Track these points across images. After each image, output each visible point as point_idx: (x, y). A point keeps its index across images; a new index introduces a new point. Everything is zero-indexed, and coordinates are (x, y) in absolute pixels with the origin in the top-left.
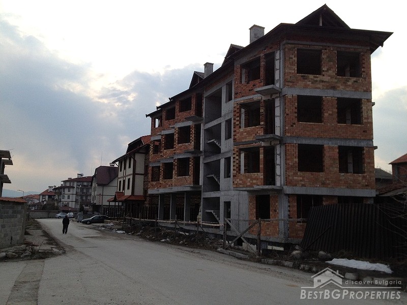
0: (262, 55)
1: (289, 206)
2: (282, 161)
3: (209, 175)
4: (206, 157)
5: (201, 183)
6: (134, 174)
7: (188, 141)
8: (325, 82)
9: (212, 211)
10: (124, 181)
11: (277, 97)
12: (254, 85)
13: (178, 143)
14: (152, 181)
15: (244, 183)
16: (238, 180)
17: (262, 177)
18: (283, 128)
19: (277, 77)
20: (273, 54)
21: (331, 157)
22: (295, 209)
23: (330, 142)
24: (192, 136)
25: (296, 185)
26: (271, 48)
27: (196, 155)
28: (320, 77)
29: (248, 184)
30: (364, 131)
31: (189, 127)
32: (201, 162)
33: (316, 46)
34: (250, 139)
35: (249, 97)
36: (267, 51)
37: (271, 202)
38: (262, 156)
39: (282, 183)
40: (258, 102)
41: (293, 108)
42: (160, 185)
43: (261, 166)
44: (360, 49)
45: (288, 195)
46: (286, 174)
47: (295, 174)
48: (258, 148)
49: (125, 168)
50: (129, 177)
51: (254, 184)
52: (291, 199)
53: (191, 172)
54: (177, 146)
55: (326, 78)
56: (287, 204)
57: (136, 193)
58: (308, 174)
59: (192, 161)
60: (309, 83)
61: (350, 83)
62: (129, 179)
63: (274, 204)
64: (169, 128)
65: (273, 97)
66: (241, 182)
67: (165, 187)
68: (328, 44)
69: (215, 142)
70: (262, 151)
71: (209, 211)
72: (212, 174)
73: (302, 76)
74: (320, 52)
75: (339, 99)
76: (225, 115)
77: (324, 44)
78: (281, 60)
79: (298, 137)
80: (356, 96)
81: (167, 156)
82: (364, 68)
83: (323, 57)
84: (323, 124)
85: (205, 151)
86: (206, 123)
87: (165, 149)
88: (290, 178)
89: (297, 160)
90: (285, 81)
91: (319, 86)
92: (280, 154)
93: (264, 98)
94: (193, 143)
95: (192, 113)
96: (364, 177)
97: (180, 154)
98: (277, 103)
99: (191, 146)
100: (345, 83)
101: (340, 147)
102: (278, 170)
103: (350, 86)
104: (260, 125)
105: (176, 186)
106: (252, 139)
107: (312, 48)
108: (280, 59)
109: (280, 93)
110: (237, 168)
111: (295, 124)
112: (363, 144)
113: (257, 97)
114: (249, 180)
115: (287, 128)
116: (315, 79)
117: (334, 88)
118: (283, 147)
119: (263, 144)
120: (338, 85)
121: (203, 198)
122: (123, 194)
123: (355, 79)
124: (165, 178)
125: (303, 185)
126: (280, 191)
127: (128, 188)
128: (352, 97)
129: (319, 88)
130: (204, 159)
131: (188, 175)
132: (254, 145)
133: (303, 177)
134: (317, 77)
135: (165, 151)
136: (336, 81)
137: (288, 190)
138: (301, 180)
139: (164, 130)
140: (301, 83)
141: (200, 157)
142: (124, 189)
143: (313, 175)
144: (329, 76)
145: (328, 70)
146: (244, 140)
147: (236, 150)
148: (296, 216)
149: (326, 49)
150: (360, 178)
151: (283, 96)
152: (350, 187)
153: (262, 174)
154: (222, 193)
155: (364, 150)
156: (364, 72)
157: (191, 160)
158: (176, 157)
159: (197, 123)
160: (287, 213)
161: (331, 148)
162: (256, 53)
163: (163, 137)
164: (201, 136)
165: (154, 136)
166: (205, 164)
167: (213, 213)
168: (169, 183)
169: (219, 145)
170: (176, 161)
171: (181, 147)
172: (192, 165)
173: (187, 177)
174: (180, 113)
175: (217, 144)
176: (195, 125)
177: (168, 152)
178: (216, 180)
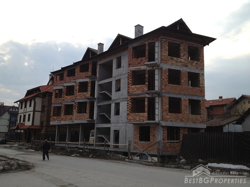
0: (147, 43)
1: (163, 133)
2: (159, 106)
3: (100, 113)
4: (99, 102)
5: (95, 117)
6: (34, 111)
7: (86, 91)
8: (182, 62)
9: (103, 136)
10: (25, 116)
11: (156, 69)
12: (141, 61)
13: (79, 92)
14: (53, 116)
15: (135, 119)
17: (147, 115)
18: (160, 87)
19: (156, 57)
20: (154, 43)
21: (185, 105)
22: (166, 135)
23: (184, 97)
24: (89, 88)
25: (167, 121)
26: (152, 40)
27: (92, 100)
28: (179, 60)
29: (137, 119)
30: (201, 92)
31: (87, 82)
32: (95, 105)
33: (178, 41)
34: (139, 92)
35: (138, 67)
36: (150, 41)
37: (151, 130)
38: (146, 103)
39: (160, 119)
40: (144, 71)
41: (166, 76)
43: (146, 109)
44: (199, 46)
45: (163, 127)
46: (162, 114)
47: (167, 114)
48: (144, 98)
49: (25, 107)
51: (141, 119)
52: (164, 129)
53: (88, 111)
54: (77, 93)
55: (183, 60)
56: (162, 132)
57: (35, 124)
58: (173, 115)
59: (89, 104)
60: (174, 62)
61: (194, 64)
62: (29, 115)
63: (153, 132)
64: (70, 82)
65: (154, 68)
66: (132, 118)
67: (65, 120)
68: (184, 41)
69: (106, 93)
70: (146, 100)
71: (101, 136)
72: (104, 113)
73: (171, 58)
74: (179, 45)
75: (189, 73)
76: (115, 77)
77: (182, 41)
78: (159, 47)
79: (169, 93)
80: (197, 72)
81: (67, 100)
82: (201, 56)
83: (181, 48)
84: (181, 86)
85: (98, 98)
86: (99, 81)
87: (66, 95)
88: (165, 116)
89: (168, 106)
90: (162, 59)
91: (179, 64)
92: (158, 103)
93: (148, 69)
94: (89, 92)
95: (89, 73)
96: (201, 117)
97: (80, 99)
98: (156, 72)
99: (88, 94)
100: (192, 64)
101: (189, 100)
102: (157, 112)
103: (194, 66)
104: (145, 84)
105: (76, 119)
106: (140, 93)
107: (175, 42)
108: (158, 46)
109: (158, 66)
110: (130, 109)
111: (167, 85)
112: (200, 99)
113: (143, 68)
114: (138, 117)
115: (163, 87)
116: (177, 60)
117: (186, 66)
118: (160, 99)
119: (147, 96)
120: (189, 64)
121: (97, 128)
123: (196, 62)
124: (65, 114)
125: (171, 121)
126: (158, 124)
127: (29, 120)
128: (195, 72)
129: (179, 66)
130: (97, 103)
131: (85, 113)
132: (141, 96)
133: (171, 116)
134: (178, 59)
135: (66, 97)
136: (187, 62)
137: (164, 124)
138: (170, 118)
139: (66, 83)
140: (170, 62)
141: (94, 102)
142: (24, 120)
143: (176, 115)
144: (184, 59)
145: (183, 56)
146: (134, 93)
147: (129, 98)
148: (167, 139)
149: (182, 44)
150: (199, 118)
151: (160, 68)
152: (194, 122)
153: (147, 114)
154: (113, 125)
155: (200, 102)
156: (201, 58)
157: (87, 103)
160: (162, 137)
161: (185, 100)
162: (143, 42)
163: (65, 88)
164: (96, 88)
165: (56, 86)
166: (98, 106)
167: (103, 137)
168: (69, 118)
169: (109, 95)
170: (77, 103)
171: (80, 94)
172: (89, 107)
173: (85, 114)
174: (80, 73)
175: (108, 94)
176: (91, 81)
177: (69, 97)
178: (107, 117)
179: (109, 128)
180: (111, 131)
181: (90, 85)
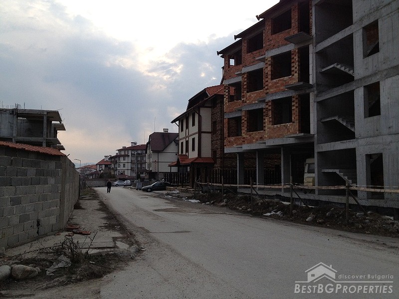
3: (324, 118)
4: (320, 93)
5: (313, 129)
6: (200, 132)
7: (289, 73)
9: (337, 171)
10: (187, 142)
13: (272, 79)
14: (229, 136)
24: (295, 66)
27: (302, 92)
31: (288, 54)
32: (311, 101)
42: (243, 140)
49: (187, 127)
50: (193, 137)
53: (295, 117)
54: (269, 82)
57: (203, 155)
59: (297, 101)
62: (193, 139)
64: (253, 63)
67: (250, 142)
71: (331, 171)
72: (334, 116)
81: (252, 100)
85: (318, 85)
86: (317, 43)
87: (247, 92)
94: (296, 75)
95: (294, 31)
97: (276, 93)
99: (294, 79)
105: (270, 138)
121: (319, 153)
122: (186, 157)
127: (193, 149)
130: (317, 96)
131: (290, 121)
135: (248, 94)
139: (246, 66)
141: (308, 95)
142: (187, 151)
154: (361, 142)
157: (293, 99)
158: (270, 98)
159: (302, 45)
163: (245, 76)
166: (318, 102)
167: (338, 173)
168: (257, 136)
169: (347, 70)
170: (270, 104)
171: (276, 83)
172: (296, 107)
173: (288, 124)
174: (274, 36)
175: (343, 69)
176: (298, 49)
177: (253, 94)
178: (344, 124)
179: (353, 151)
180: (358, 159)
181: (296, 58)
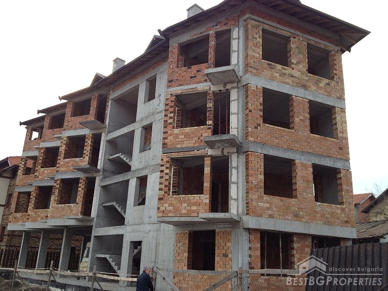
0: (212, 32)
1: (250, 248)
2: (240, 178)
3: (106, 202)
5: (94, 213)
7: (81, 155)
8: (295, 77)
9: (107, 256)
11: (233, 88)
12: (198, 71)
13: (65, 158)
14: (15, 212)
15: (177, 210)
16: (167, 205)
17: (207, 201)
18: (243, 131)
19: (234, 59)
20: (229, 31)
21: (303, 179)
22: (258, 253)
23: (303, 157)
24: (87, 150)
25: (261, 216)
26: (225, 24)
27: (90, 175)
28: (288, 71)
29: (184, 211)
30: (340, 148)
31: (83, 137)
32: (97, 184)
33: (285, 31)
34: (190, 144)
36: (220, 28)
37: (219, 241)
38: (207, 170)
39: (240, 211)
40: (205, 94)
41: (257, 103)
42: (28, 217)
43: (207, 185)
44: (331, 47)
45: (249, 230)
46: (247, 196)
47: (260, 198)
48: (202, 158)
51: (193, 211)
52: (252, 237)
53: (80, 198)
54: (61, 161)
55: (296, 73)
56: (247, 245)
58: (276, 200)
59: (84, 183)
60: (277, 75)
61: (322, 85)
63: (222, 244)
64: (52, 139)
65: (228, 86)
66: (171, 208)
67: (35, 220)
68: (297, 33)
69: (122, 157)
70: (207, 162)
71: (103, 256)
72: (113, 201)
73: (268, 64)
74: (287, 40)
75: (311, 102)
76: (142, 120)
77: (293, 31)
78: (241, 40)
79: (264, 144)
80: (329, 102)
81: (45, 176)
82: (336, 70)
83: (292, 46)
84: (293, 131)
85: (104, 170)
86: (109, 132)
87: (42, 167)
88: (254, 203)
89: (262, 177)
90: (247, 65)
91: (288, 80)
92: (237, 168)
93: (214, 88)
94: (87, 158)
95: (91, 117)
96: (343, 209)
97: (66, 172)
98: (234, 95)
99: (84, 161)
100: (317, 83)
101: (315, 166)
102: (233, 191)
103: (322, 88)
104: (206, 125)
105: (53, 217)
106: (192, 145)
107: (279, 32)
108: (239, 38)
109: (239, 82)
110: (166, 186)
111: (259, 125)
112: (338, 165)
113: (202, 87)
114: (185, 205)
115: (250, 129)
116: (284, 71)
117: (305, 87)
118: (243, 158)
119: (210, 152)
120: (310, 84)
121: (95, 236)
123: (326, 81)
124: (37, 207)
125: (271, 216)
126: (234, 223)
128: (325, 103)
129: (288, 84)
130: (102, 180)
131: (75, 202)
132: (196, 153)
133: (271, 204)
134: (286, 70)
135: (42, 169)
136: (307, 78)
137: (251, 222)
138: (268, 209)
139: (44, 141)
140: (267, 73)
141: (95, 178)
143: (282, 201)
144: (299, 71)
145: (298, 63)
146: (178, 146)
147: (165, 159)
148: (259, 264)
149: (294, 38)
150: (339, 211)
151: (243, 86)
152: (328, 223)
153: (208, 196)
155: (340, 172)
156: (336, 74)
157: (81, 181)
158: (59, 177)
159: (96, 132)
160: (247, 259)
161: (304, 166)
162: (203, 30)
163: (42, 151)
164: (101, 148)
165: (27, 151)
166: (102, 187)
167: (108, 258)
168: (43, 215)
169: (127, 161)
170: (58, 182)
171: (68, 163)
172: (82, 189)
173: (72, 205)
174: (73, 118)
175: (125, 159)
176: (93, 134)
177: (47, 171)
178: (119, 210)
179: (120, 237)
180: (124, 245)
181: (89, 142)
